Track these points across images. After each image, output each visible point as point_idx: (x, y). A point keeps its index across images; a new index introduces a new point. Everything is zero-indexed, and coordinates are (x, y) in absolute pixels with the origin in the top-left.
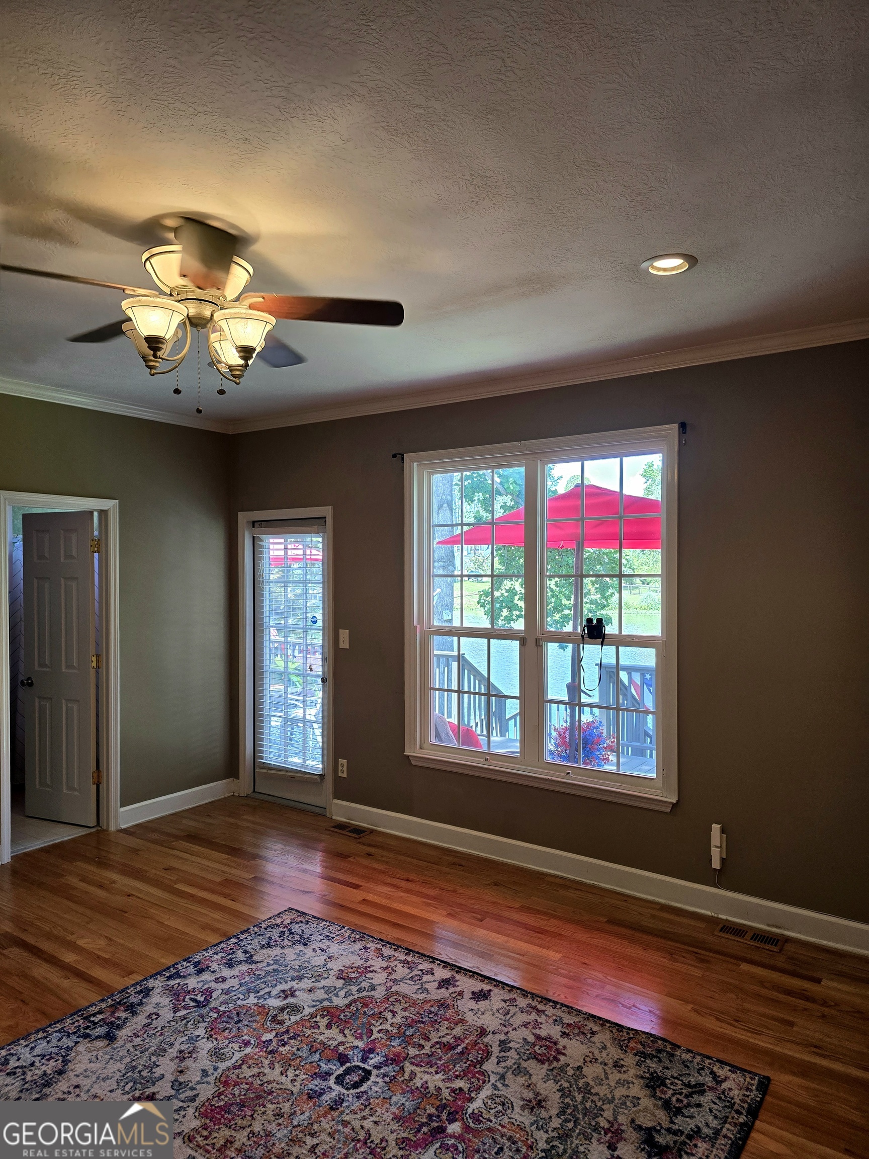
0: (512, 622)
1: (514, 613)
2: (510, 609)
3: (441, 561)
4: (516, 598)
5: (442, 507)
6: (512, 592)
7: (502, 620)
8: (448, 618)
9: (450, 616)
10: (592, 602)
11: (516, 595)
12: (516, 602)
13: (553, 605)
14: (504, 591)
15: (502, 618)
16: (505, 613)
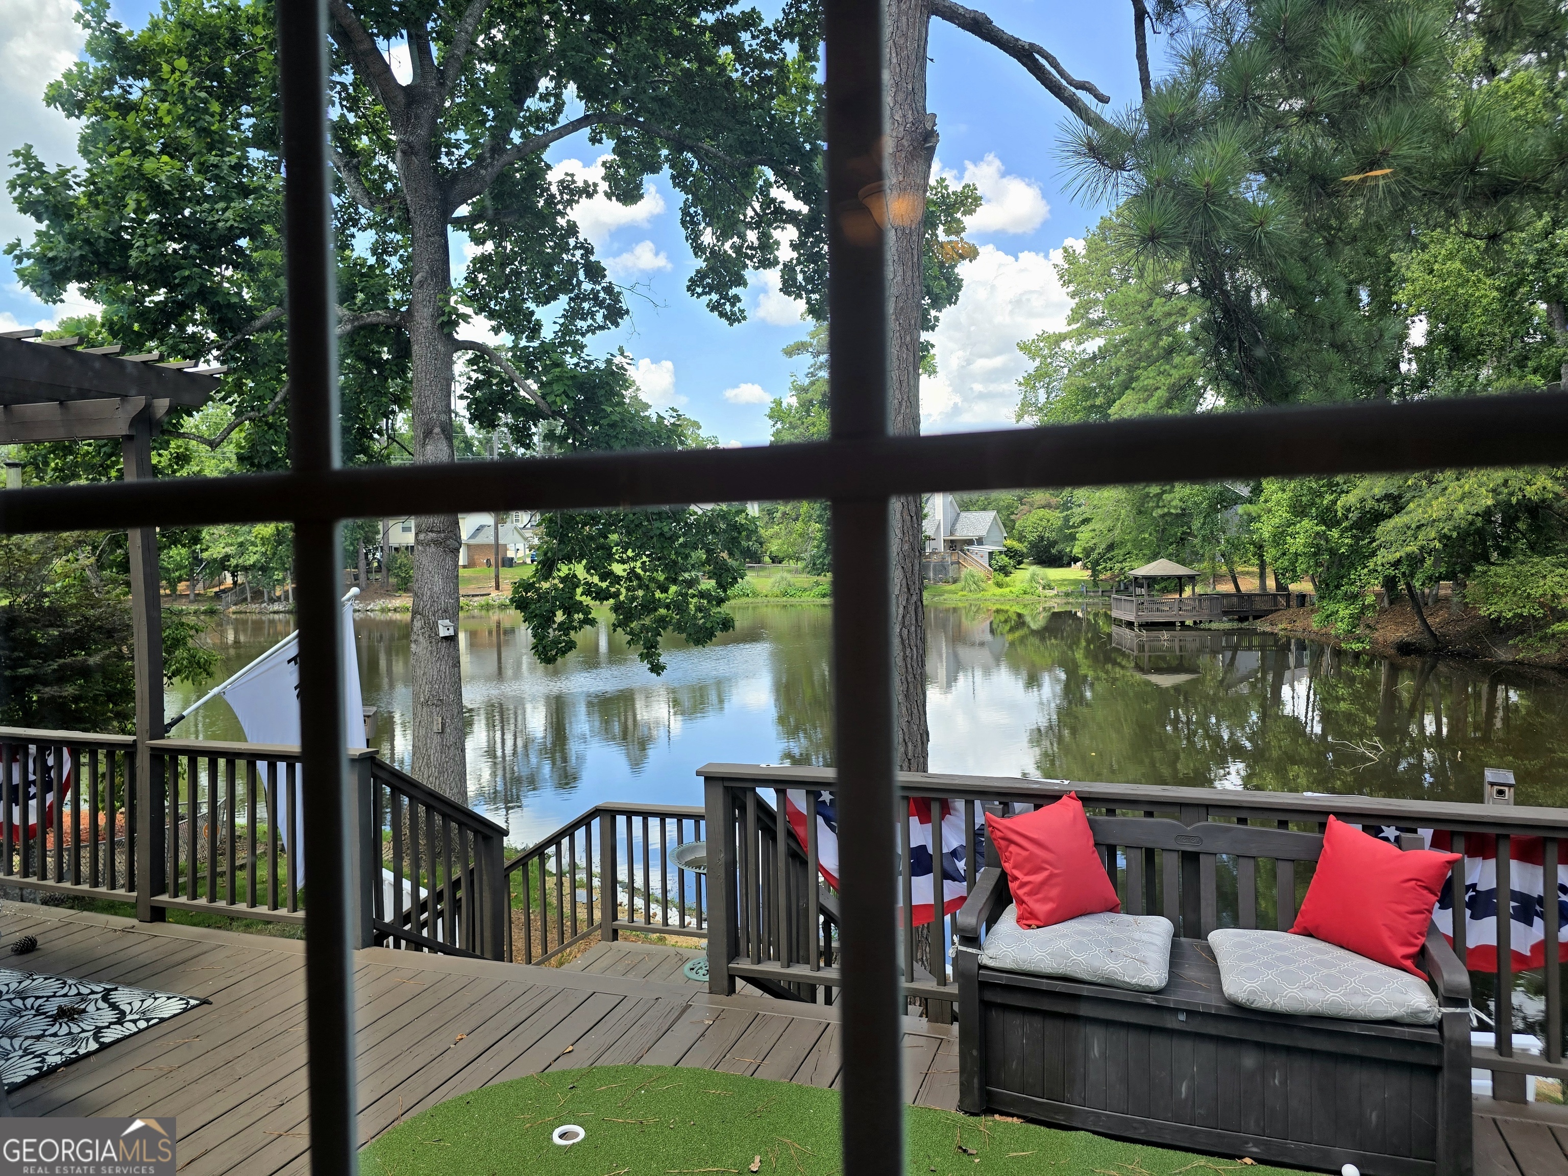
0: (572, 633)
1: (576, 616)
2: (568, 611)
3: (432, 531)
4: (579, 591)
5: (431, 432)
6: (571, 581)
7: (554, 630)
8: (447, 634)
9: (452, 630)
10: (702, 595)
11: (578, 586)
12: (578, 598)
13: (640, 601)
14: (556, 581)
15: (555, 626)
16: (560, 617)
